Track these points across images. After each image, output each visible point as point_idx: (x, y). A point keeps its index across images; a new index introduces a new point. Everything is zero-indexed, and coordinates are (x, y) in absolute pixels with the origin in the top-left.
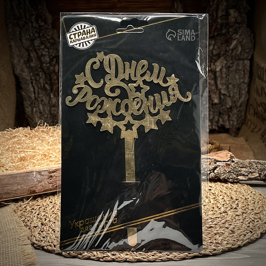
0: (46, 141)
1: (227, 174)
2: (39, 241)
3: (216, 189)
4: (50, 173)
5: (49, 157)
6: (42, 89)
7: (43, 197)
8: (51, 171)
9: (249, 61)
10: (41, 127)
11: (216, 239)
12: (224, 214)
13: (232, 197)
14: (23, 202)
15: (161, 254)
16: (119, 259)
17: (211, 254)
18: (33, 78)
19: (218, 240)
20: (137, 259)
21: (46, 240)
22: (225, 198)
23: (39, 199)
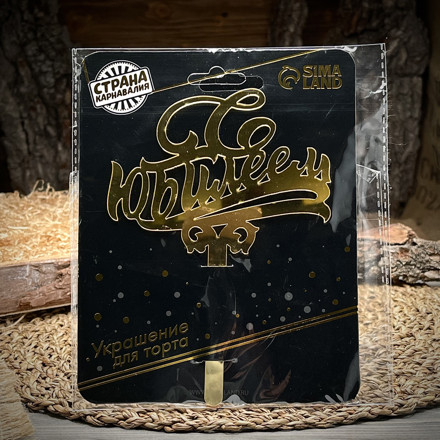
0: (50, 215)
1: (404, 267)
2: (38, 396)
4: (59, 267)
5: (56, 240)
6: (41, 135)
7: (46, 316)
8: (59, 263)
9: (420, 79)
10: (40, 193)
11: (399, 386)
12: (407, 339)
13: (417, 308)
14: (5, 326)
15: (291, 415)
16: (205, 427)
17: (393, 414)
18: (25, 115)
19: (405, 387)
20: (242, 426)
21: (52, 394)
22: (406, 311)
23: (37, 320)
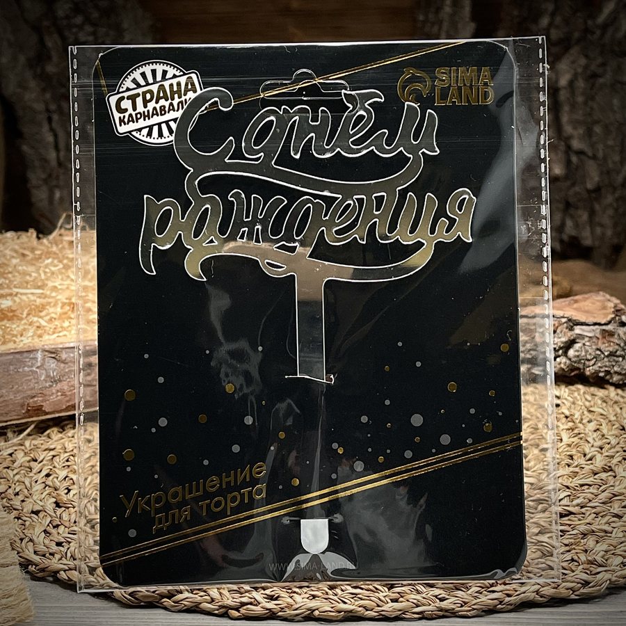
1: (606, 359)
2: (44, 556)
3: (574, 403)
11: (586, 551)
12: (604, 475)
14: (6, 441)
15: (418, 597)
16: (289, 612)
17: (573, 597)
19: (594, 553)
20: (345, 612)
21: (66, 553)
22: (605, 429)
23: (53, 431)
